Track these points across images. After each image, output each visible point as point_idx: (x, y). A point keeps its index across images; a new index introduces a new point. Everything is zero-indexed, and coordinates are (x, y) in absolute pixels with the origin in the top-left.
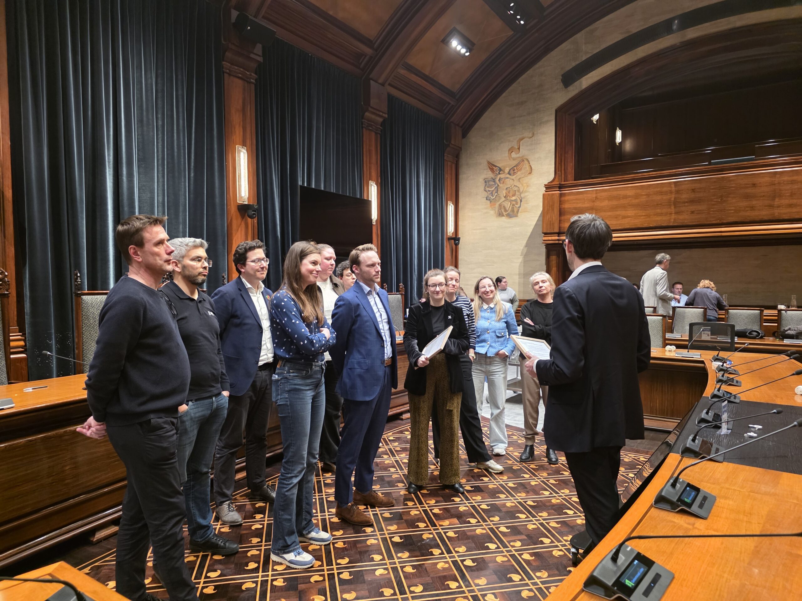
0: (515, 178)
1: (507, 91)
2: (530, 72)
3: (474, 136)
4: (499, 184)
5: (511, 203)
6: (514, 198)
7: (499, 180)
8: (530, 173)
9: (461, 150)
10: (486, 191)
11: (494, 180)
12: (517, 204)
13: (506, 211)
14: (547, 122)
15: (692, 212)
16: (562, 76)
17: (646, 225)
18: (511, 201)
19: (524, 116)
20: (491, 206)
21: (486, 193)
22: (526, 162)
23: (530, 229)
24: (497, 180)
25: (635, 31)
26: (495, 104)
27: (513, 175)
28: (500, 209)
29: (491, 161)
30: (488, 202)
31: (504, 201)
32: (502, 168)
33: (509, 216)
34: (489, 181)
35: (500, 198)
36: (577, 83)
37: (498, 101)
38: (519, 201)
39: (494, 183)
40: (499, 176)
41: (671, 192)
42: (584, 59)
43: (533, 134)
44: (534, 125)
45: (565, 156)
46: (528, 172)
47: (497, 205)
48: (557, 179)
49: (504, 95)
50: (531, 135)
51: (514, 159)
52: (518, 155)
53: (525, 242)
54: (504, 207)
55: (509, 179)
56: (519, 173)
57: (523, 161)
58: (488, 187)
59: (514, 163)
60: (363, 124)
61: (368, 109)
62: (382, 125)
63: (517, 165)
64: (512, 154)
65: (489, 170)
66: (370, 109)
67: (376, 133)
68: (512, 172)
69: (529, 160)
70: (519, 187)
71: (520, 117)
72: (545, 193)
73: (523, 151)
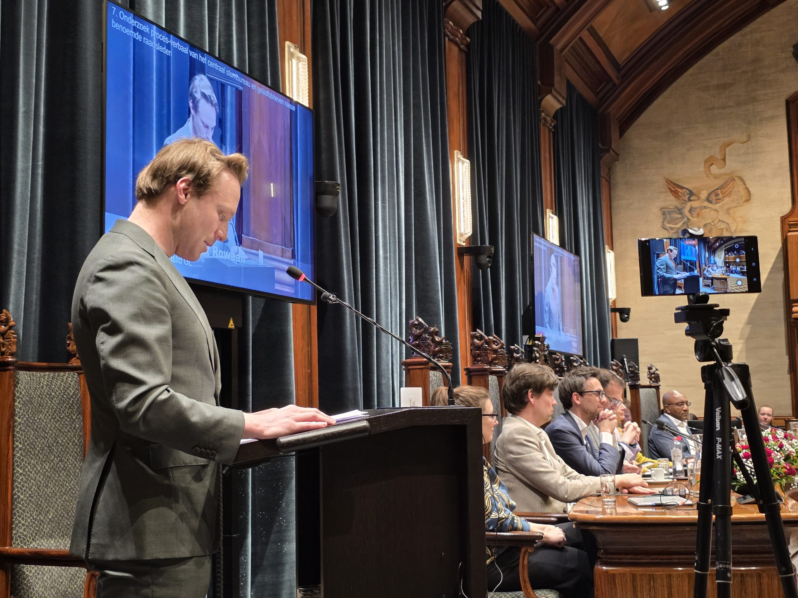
0: (720, 207)
1: (695, 66)
2: (736, 38)
3: (637, 137)
4: (690, 218)
7: (690, 211)
8: (747, 201)
9: (618, 160)
10: (665, 229)
14: (772, 118)
19: (730, 107)
22: (738, 182)
24: (686, 211)
26: (674, 84)
27: (717, 203)
29: (673, 178)
32: (694, 191)
34: (670, 213)
37: (681, 80)
39: (680, 216)
40: (689, 204)
43: (749, 137)
44: (750, 123)
46: (744, 199)
48: (796, 211)
49: (690, 71)
50: (745, 138)
51: (716, 177)
52: (722, 171)
53: (746, 316)
55: (708, 210)
56: (727, 200)
58: (669, 222)
59: (718, 183)
60: (540, 116)
61: (550, 92)
62: (555, 117)
63: (721, 188)
64: (711, 168)
65: (670, 194)
66: (553, 92)
67: (550, 131)
68: (713, 197)
69: (744, 178)
70: (728, 224)
71: (723, 108)
72: (789, 234)
73: (732, 164)
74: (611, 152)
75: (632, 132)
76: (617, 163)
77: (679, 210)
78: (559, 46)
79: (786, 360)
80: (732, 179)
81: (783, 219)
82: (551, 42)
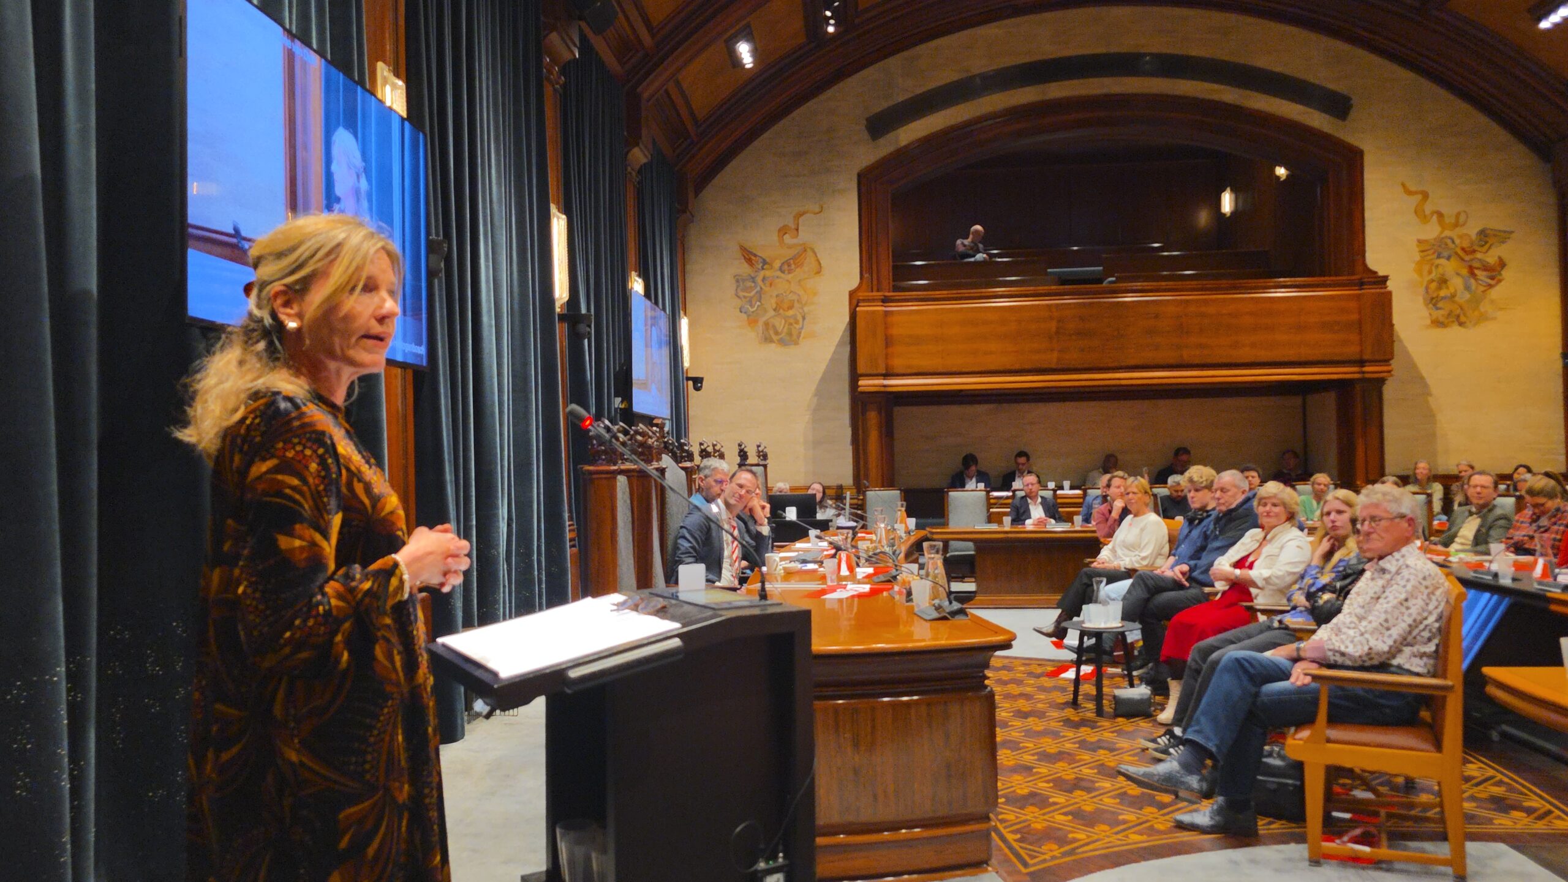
0: (792, 278)
1: (772, 129)
2: (812, 104)
3: (713, 198)
4: (763, 287)
5: (786, 321)
6: (791, 313)
7: (764, 279)
8: (819, 272)
9: (692, 222)
10: (739, 297)
11: (753, 279)
12: (797, 322)
13: (777, 333)
14: (845, 190)
15: (1083, 350)
16: (867, 120)
17: (1017, 367)
18: (786, 318)
19: (804, 175)
20: (750, 324)
21: (739, 301)
22: (809, 253)
23: (822, 367)
24: (759, 280)
25: (976, 71)
26: (750, 148)
27: (789, 273)
28: (767, 329)
29: (745, 246)
30: (744, 316)
31: (772, 317)
32: (768, 260)
33: (782, 342)
34: (744, 280)
35: (766, 311)
36: (891, 136)
37: (756, 143)
38: (800, 318)
39: (753, 285)
40: (762, 273)
41: (1051, 318)
42: (900, 99)
43: (822, 208)
44: (822, 194)
45: (877, 251)
46: (815, 271)
47: (761, 323)
48: (864, 286)
49: (766, 135)
50: (817, 210)
51: (790, 247)
52: (795, 241)
53: (813, 388)
54: (774, 327)
55: (781, 280)
56: (798, 270)
57: (805, 251)
58: (743, 290)
59: (791, 253)
60: (626, 170)
61: (637, 145)
62: (639, 172)
63: (794, 258)
64: (785, 237)
65: (743, 261)
66: (641, 145)
67: (634, 186)
68: (786, 267)
69: (816, 250)
70: (799, 295)
71: (798, 176)
72: (858, 309)
73: (804, 236)
74: (688, 213)
75: (708, 193)
76: (691, 225)
77: (753, 278)
78: (646, 95)
79: (848, 432)
80: (804, 249)
81: (852, 294)
82: (638, 90)
